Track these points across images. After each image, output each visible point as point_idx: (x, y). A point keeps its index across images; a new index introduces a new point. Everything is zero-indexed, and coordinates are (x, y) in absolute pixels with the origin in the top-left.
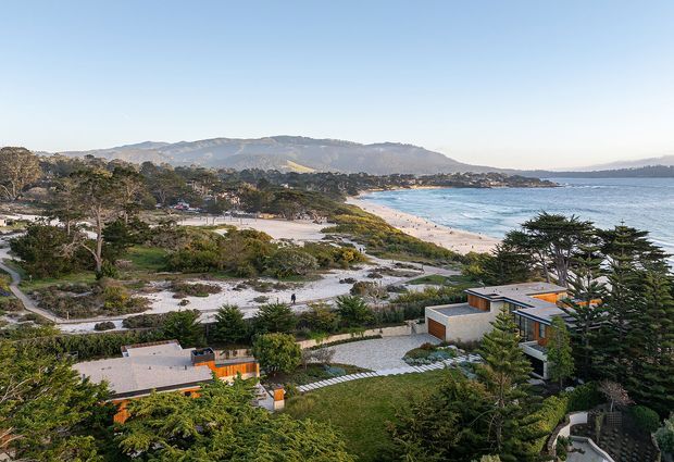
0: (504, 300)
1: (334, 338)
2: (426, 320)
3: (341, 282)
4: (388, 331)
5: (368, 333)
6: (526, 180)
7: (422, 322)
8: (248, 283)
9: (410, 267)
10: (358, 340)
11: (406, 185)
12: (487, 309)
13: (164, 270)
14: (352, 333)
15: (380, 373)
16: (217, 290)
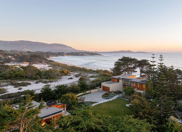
0: (123, 79)
1: (79, 94)
2: (102, 86)
3: (68, 79)
4: (92, 91)
5: (87, 92)
6: (94, 54)
7: (100, 87)
8: (39, 81)
9: (84, 74)
10: (85, 94)
11: (63, 55)
12: (118, 81)
13: (3, 79)
14: (83, 92)
15: (100, 102)
16: (30, 84)
